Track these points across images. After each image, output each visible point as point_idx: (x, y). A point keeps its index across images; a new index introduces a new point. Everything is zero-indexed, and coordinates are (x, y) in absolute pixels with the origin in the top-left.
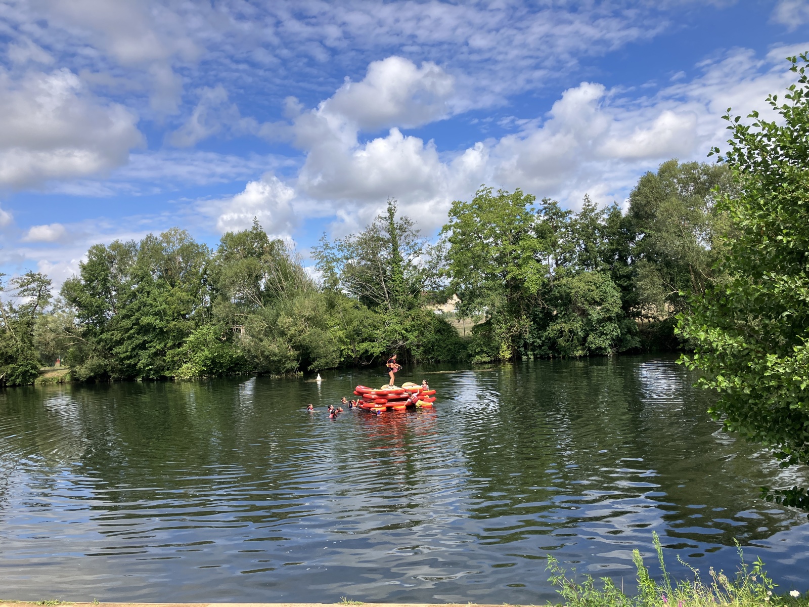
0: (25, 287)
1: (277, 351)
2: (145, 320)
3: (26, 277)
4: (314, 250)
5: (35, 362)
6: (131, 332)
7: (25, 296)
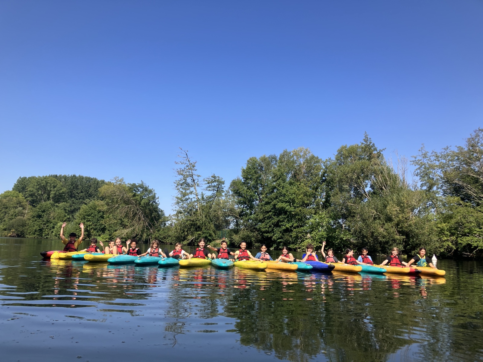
0: (210, 184)
1: (385, 233)
2: (280, 205)
3: (212, 178)
4: (414, 159)
5: (211, 232)
6: (270, 213)
7: (210, 190)
